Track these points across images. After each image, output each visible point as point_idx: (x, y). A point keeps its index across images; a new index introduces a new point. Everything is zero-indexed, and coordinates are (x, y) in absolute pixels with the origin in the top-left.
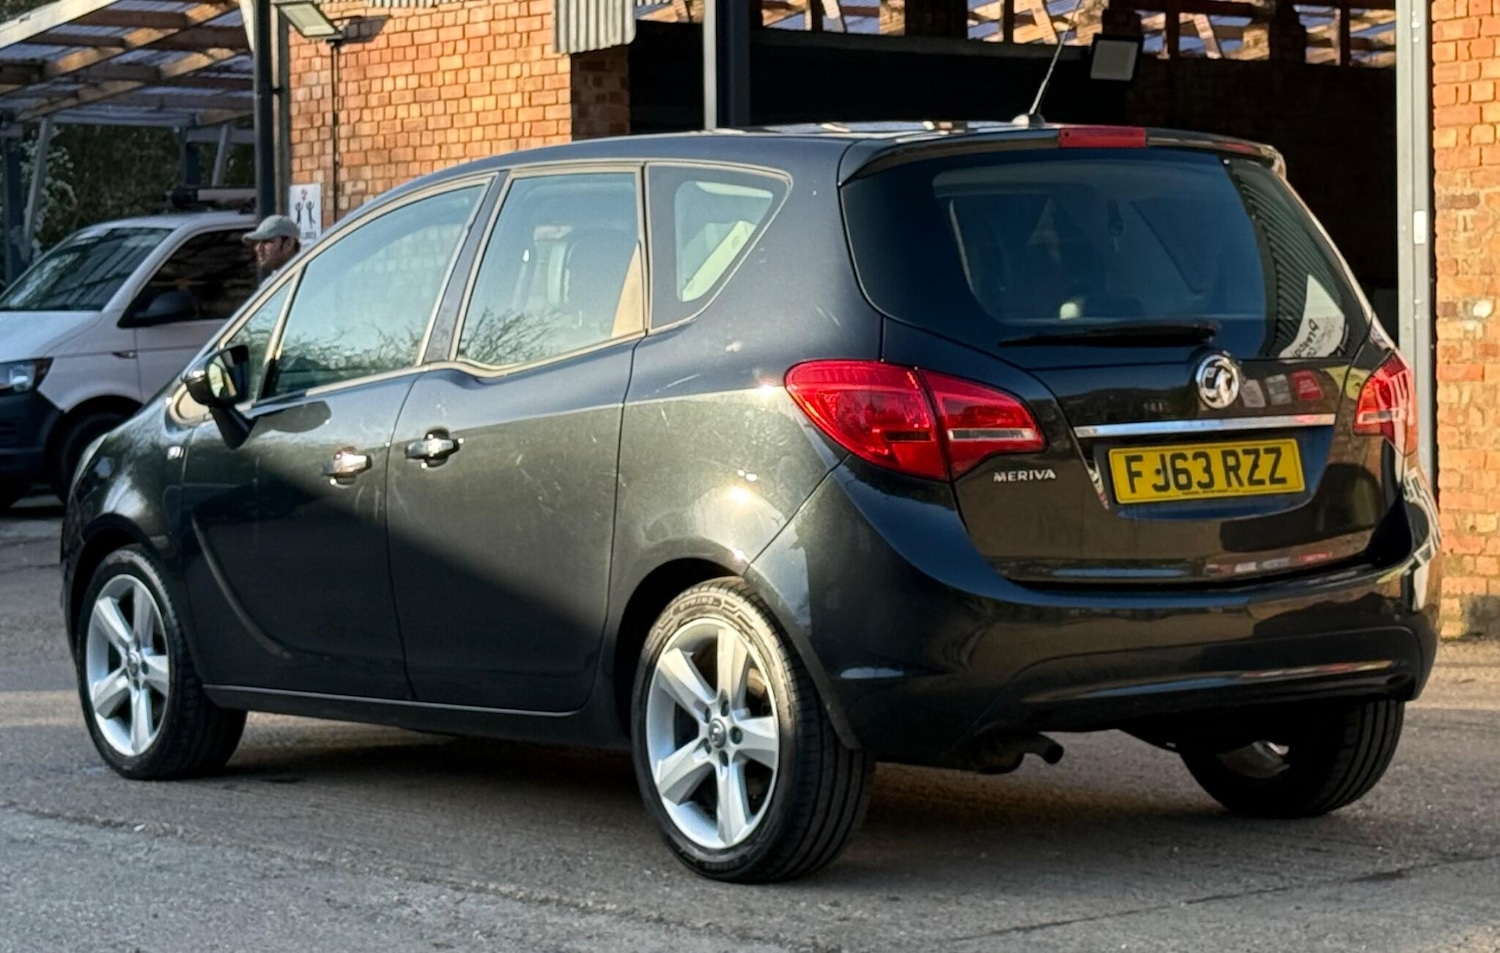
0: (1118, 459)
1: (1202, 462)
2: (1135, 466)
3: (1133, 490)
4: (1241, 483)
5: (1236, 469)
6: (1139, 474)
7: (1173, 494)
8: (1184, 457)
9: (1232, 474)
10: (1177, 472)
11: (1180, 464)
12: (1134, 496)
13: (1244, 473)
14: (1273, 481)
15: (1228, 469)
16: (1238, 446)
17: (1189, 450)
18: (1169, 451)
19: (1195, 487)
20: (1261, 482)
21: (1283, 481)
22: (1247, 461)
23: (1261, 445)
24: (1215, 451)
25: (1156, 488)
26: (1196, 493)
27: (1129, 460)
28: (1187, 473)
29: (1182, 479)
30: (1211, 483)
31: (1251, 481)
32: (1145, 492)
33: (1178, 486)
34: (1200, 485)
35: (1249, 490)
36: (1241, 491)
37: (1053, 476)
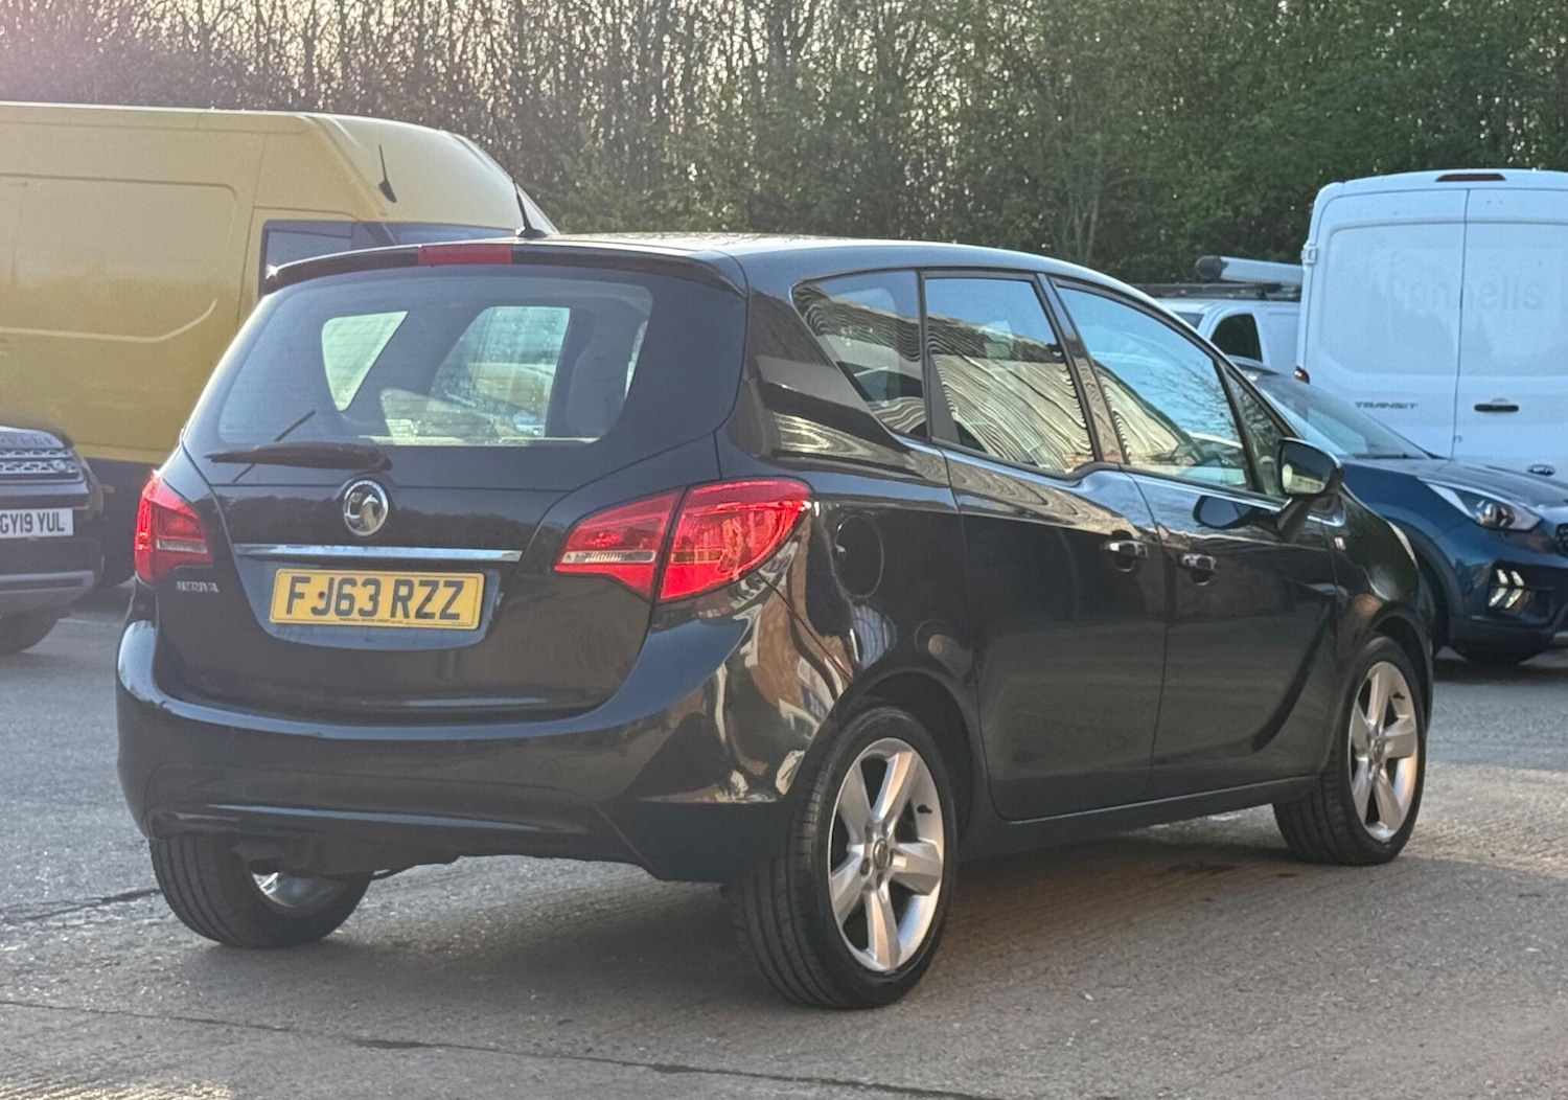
0: (283, 579)
1: (371, 589)
2: (299, 588)
3: (289, 611)
4: (406, 615)
5: (405, 600)
6: (301, 596)
7: (332, 618)
8: (353, 583)
9: (399, 605)
10: (341, 597)
11: (347, 589)
12: (288, 616)
13: (413, 606)
14: (444, 615)
15: (396, 598)
16: (416, 577)
17: (360, 576)
18: (339, 575)
19: (355, 614)
20: (430, 616)
21: (456, 616)
22: (420, 593)
23: (441, 577)
24: (388, 580)
25: (315, 611)
26: (356, 619)
27: (295, 580)
28: (351, 598)
29: (345, 605)
30: (373, 612)
31: (420, 614)
32: (302, 613)
33: (339, 612)
34: (362, 612)
35: (414, 622)
36: (405, 623)
37: (216, 590)
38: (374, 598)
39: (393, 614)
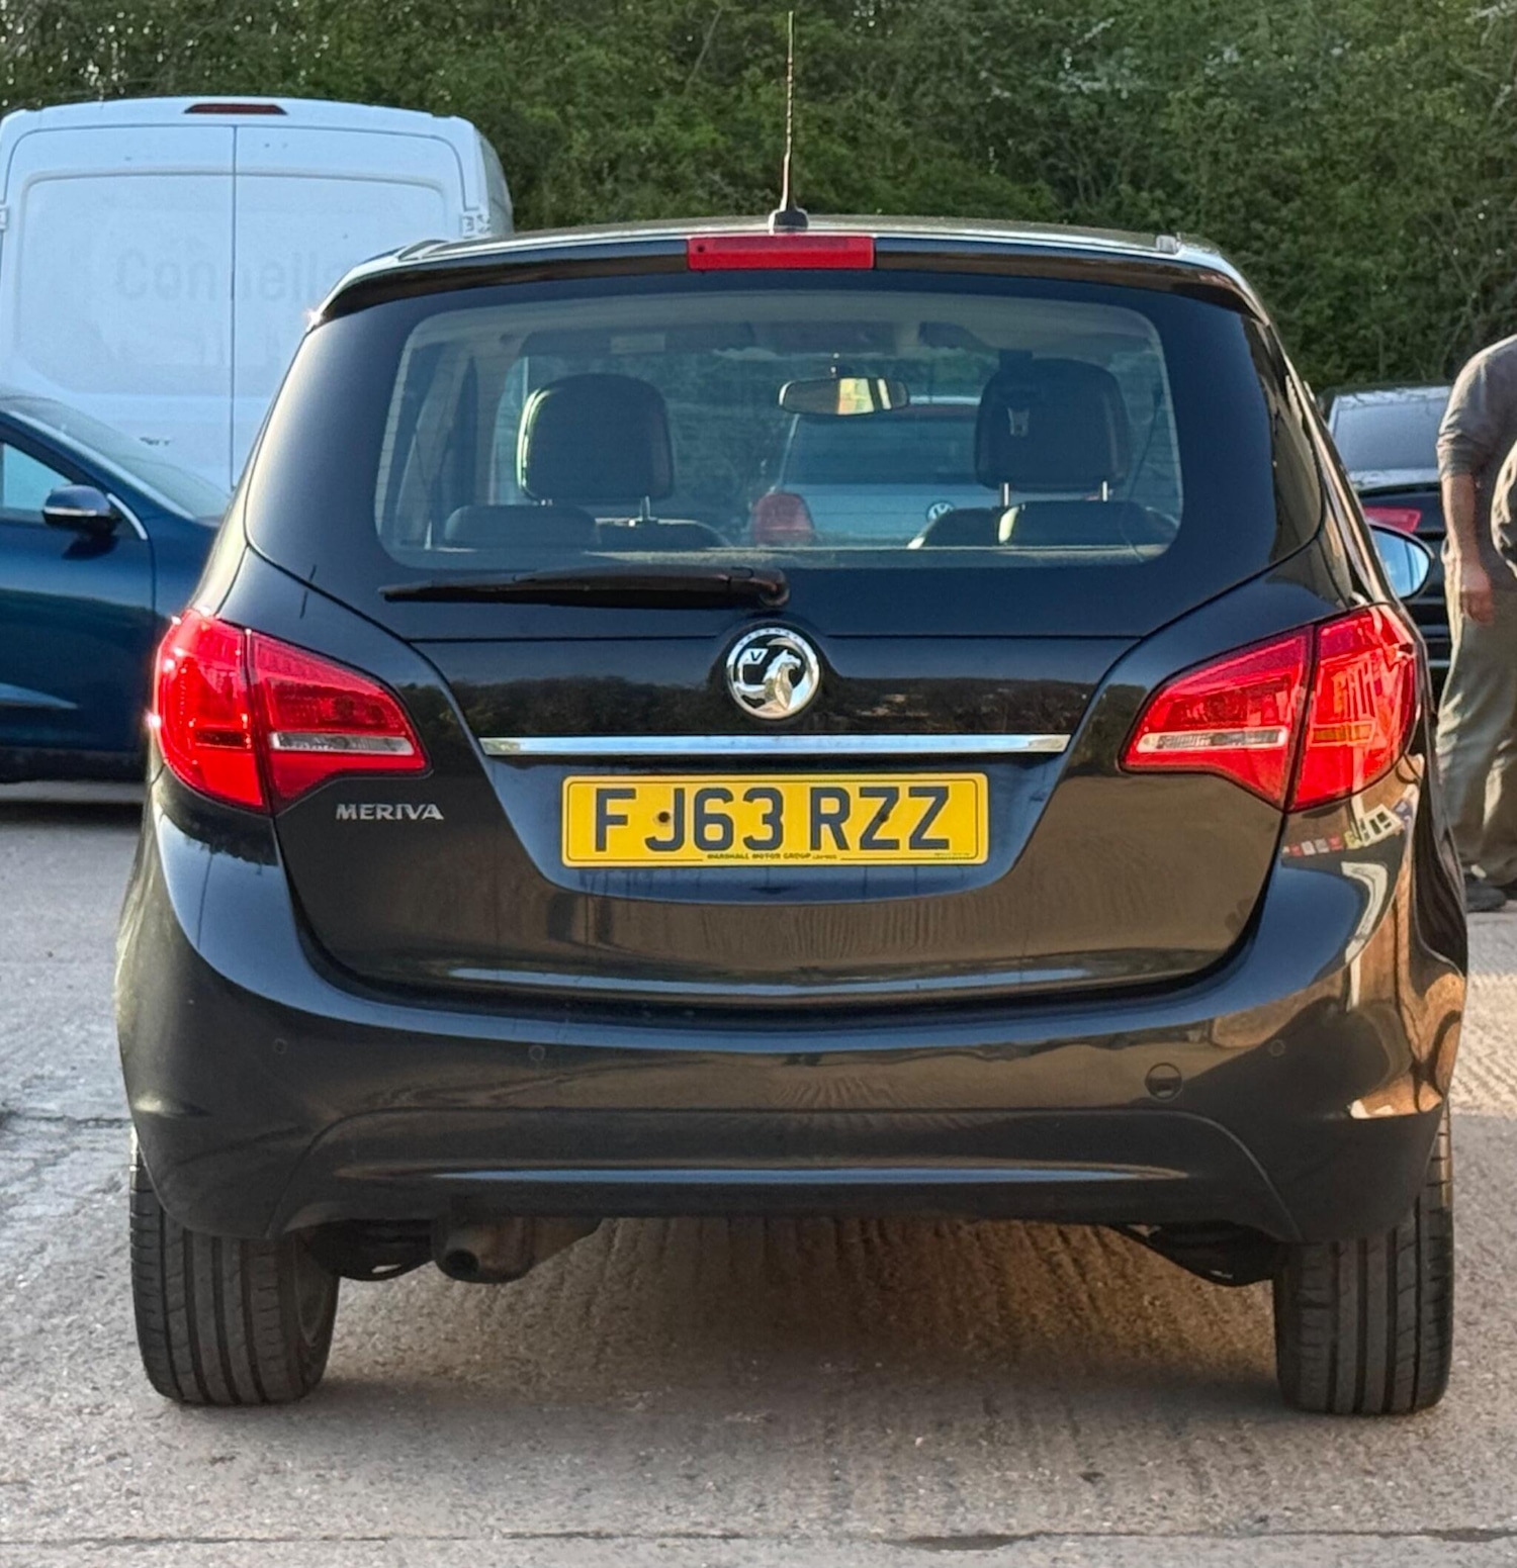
0: (579, 794)
1: (765, 805)
2: (614, 807)
3: (601, 845)
4: (842, 844)
5: (836, 821)
6: (621, 820)
7: (689, 855)
8: (726, 796)
9: (825, 829)
10: (702, 819)
11: (713, 806)
12: (601, 855)
13: (853, 830)
14: (917, 842)
15: (817, 819)
16: (851, 783)
17: (738, 784)
18: (693, 784)
19: (738, 847)
20: (893, 845)
21: (943, 844)
22: (864, 811)
23: (902, 782)
24: (795, 790)
25: (653, 844)
26: (738, 855)
27: (603, 796)
28: (725, 821)
29: (713, 832)
30: (776, 841)
31: (867, 842)
32: (627, 849)
33: (702, 843)
34: (751, 843)
35: (856, 855)
36: (840, 858)
37: (438, 816)
38: (773, 819)
39: (816, 843)
